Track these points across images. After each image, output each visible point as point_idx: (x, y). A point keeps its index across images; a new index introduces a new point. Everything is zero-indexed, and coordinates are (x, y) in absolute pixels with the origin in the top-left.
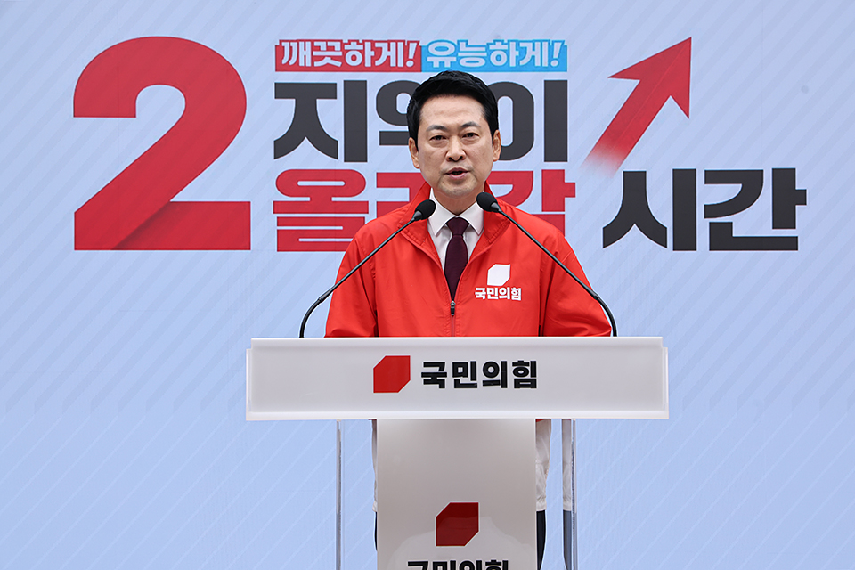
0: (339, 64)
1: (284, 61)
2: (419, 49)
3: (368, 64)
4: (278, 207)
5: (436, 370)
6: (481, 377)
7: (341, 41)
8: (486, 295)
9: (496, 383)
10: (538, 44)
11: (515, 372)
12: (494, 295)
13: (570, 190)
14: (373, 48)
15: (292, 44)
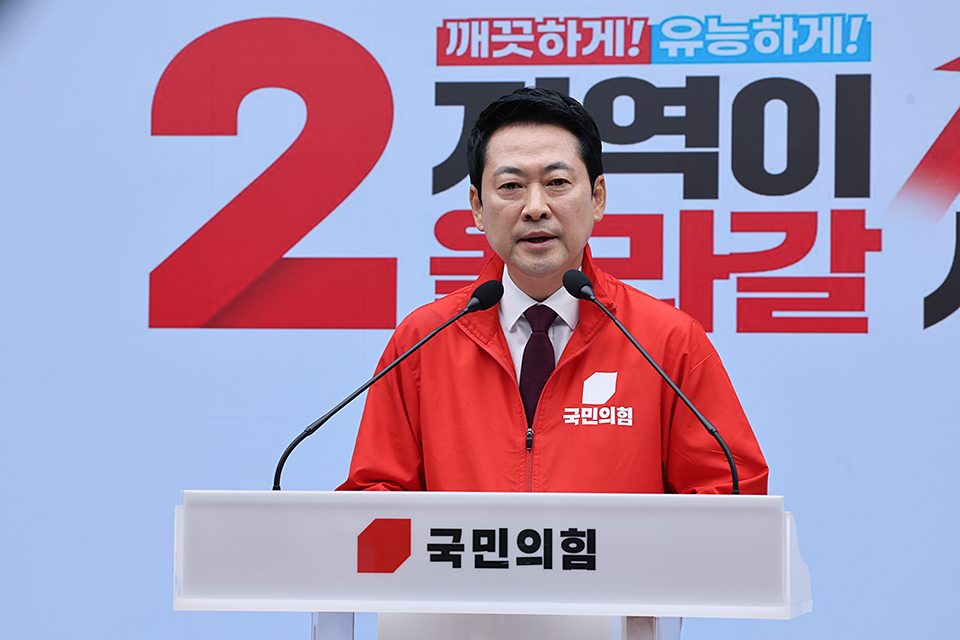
0: (528, 53)
1: (449, 51)
2: (647, 30)
3: (572, 52)
4: (437, 266)
5: (448, 540)
6: (514, 552)
7: (533, 20)
8: (580, 419)
9: (536, 561)
10: (826, 21)
11: (565, 546)
12: (591, 419)
13: (874, 240)
14: (580, 29)
15: (462, 25)
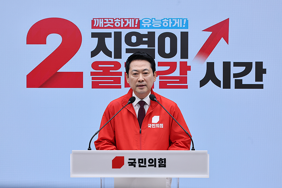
0: (112, 26)
1: (94, 25)
2: (139, 21)
3: (122, 26)
4: (92, 74)
5: (133, 161)
6: (148, 163)
7: (113, 19)
8: (152, 126)
9: (152, 166)
10: (178, 20)
11: (159, 162)
12: (154, 126)
13: (189, 68)
14: (124, 21)
15: (97, 19)
